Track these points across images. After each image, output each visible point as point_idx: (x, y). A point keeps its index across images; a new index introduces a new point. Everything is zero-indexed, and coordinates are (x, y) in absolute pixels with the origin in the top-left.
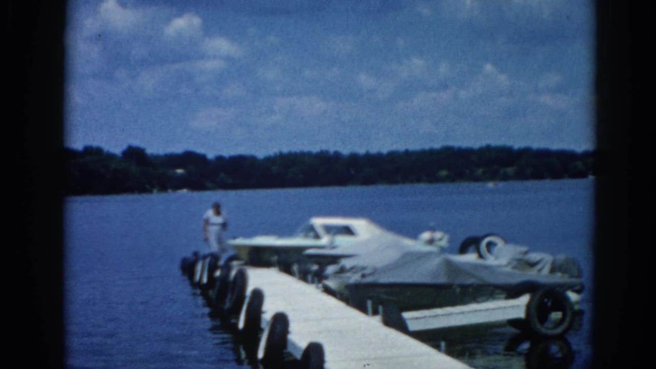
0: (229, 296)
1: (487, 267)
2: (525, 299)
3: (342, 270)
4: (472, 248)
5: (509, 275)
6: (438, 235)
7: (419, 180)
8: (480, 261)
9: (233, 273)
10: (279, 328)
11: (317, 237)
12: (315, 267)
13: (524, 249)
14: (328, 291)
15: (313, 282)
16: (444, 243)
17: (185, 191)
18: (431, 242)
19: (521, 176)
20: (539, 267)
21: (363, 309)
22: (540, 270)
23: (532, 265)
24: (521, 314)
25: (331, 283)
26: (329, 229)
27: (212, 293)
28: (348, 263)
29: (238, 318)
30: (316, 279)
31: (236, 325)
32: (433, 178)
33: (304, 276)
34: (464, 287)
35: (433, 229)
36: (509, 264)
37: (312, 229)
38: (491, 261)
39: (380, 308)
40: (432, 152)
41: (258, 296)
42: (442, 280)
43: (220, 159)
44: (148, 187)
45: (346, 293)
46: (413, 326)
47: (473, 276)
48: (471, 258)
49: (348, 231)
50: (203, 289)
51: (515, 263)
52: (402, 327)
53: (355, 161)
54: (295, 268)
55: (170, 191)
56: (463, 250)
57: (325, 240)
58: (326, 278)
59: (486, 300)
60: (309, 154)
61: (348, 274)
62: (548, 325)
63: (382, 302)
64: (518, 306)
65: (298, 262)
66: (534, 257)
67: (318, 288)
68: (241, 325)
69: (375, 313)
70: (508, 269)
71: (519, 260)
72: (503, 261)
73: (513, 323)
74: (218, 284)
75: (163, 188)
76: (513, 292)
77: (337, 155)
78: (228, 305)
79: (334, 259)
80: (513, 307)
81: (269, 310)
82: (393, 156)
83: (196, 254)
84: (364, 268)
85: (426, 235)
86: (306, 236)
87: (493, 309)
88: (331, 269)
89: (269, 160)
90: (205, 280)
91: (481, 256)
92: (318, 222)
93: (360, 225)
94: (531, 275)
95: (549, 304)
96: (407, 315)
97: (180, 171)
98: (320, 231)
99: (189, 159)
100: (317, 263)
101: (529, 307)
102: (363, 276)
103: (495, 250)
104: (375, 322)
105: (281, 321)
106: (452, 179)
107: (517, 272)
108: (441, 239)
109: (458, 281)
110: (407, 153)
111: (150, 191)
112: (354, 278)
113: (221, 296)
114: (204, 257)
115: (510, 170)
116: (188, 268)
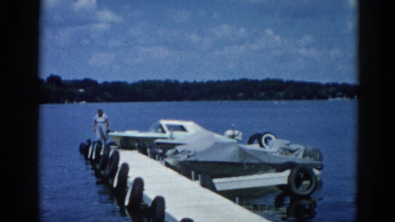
0: (108, 167)
1: (265, 153)
2: (287, 173)
3: (177, 152)
4: (256, 141)
5: (278, 157)
6: (236, 132)
7: (226, 99)
8: (262, 149)
9: (111, 153)
10: (138, 187)
11: (164, 132)
12: (160, 151)
13: (288, 142)
14: (167, 165)
15: (159, 160)
16: (240, 138)
17: (84, 102)
18: (233, 137)
19: (287, 97)
20: (297, 153)
21: (188, 176)
22: (297, 155)
23: (292, 152)
24: (285, 181)
25: (170, 161)
26: (170, 127)
27: (98, 167)
28: (179, 148)
29: (113, 181)
30: (161, 158)
31: (112, 184)
32: (234, 98)
33: (154, 156)
34: (249, 164)
35: (233, 129)
36: (278, 151)
37: (161, 126)
38: (267, 149)
39: (200, 176)
40: (234, 82)
41: (126, 167)
42: (237, 160)
43: (105, 83)
44: (62, 99)
45: (179, 167)
46: (219, 188)
47: (256, 158)
48: (255, 146)
49: (182, 129)
50: (93, 162)
51: (281, 151)
52: (212, 188)
53: (187, 86)
54: (148, 151)
55: (75, 102)
56: (251, 142)
57: (168, 134)
58: (166, 157)
59: (264, 173)
60: (160, 82)
61: (179, 155)
62: (301, 189)
63: (200, 173)
64: (283, 177)
65: (151, 147)
66: (293, 147)
67: (162, 163)
68: (115, 184)
69: (196, 179)
70: (278, 155)
71: (284, 149)
72: (275, 149)
73: (280, 187)
74: (101, 161)
75: (71, 100)
76: (280, 168)
77: (176, 82)
78: (108, 171)
79: (173, 146)
80: (280, 177)
81: (132, 176)
82: (210, 84)
83: (89, 141)
84: (189, 152)
85: (229, 132)
86: (156, 131)
87: (269, 178)
88: (169, 152)
89: (135, 85)
90: (94, 157)
91: (261, 145)
92: (164, 123)
93: (189, 125)
94: (291, 158)
95: (302, 176)
96: (215, 181)
97: (81, 90)
98: (166, 129)
99: (88, 83)
100: (161, 148)
101: (290, 177)
102: (189, 156)
103: (270, 142)
104: (196, 184)
105: (139, 183)
106: (245, 98)
107: (284, 156)
108: (238, 135)
109: (246, 161)
110: (219, 82)
111: (63, 102)
112: (183, 158)
113: (103, 167)
114: (94, 143)
115: (281, 94)
116: (84, 150)
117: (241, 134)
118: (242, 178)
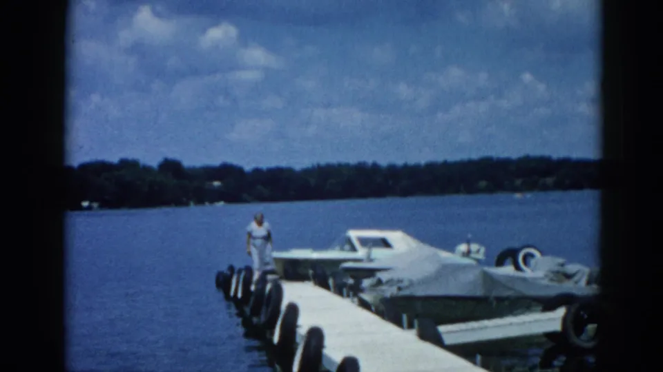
0: (264, 310)
1: (524, 280)
2: (561, 312)
3: (380, 282)
4: (509, 260)
5: (547, 286)
6: (474, 247)
7: (457, 191)
8: (519, 274)
9: (269, 287)
10: (314, 343)
11: (353, 249)
12: (351, 281)
13: (561, 260)
14: (364, 305)
15: (348, 296)
16: (481, 256)
17: (221, 204)
18: (467, 254)
19: (561, 186)
20: (576, 278)
21: (398, 322)
22: (576, 282)
23: (569, 276)
24: (557, 326)
25: (367, 297)
26: (365, 242)
27: (247, 310)
28: (384, 276)
29: (272, 334)
30: (351, 293)
31: (271, 340)
32: (471, 189)
33: (339, 291)
34: (500, 300)
36: (546, 276)
37: (349, 241)
38: (528, 273)
39: (416, 323)
40: (470, 163)
41: (293, 310)
42: (479, 292)
43: (257, 171)
44: (185, 199)
45: (382, 308)
46: (448, 340)
47: (510, 289)
48: (508, 270)
49: (385, 243)
50: (239, 304)
51: (551, 275)
52: (437, 340)
53: (393, 171)
54: (331, 282)
55: (207, 204)
56: (500, 262)
57: (361, 252)
58: (362, 290)
59: (522, 313)
60: (347, 166)
61: (384, 288)
62: (584, 337)
63: (417, 316)
64: (554, 319)
65: (334, 275)
66: (571, 268)
67: (353, 302)
68: (276, 339)
69: (411, 326)
70: (546, 282)
72: (540, 274)
73: (550, 336)
74: (252, 299)
75: (200, 201)
76: (549, 304)
77: (375, 167)
78: (263, 318)
79: (371, 272)
80: (549, 320)
81: (304, 324)
82: (431, 167)
83: (231, 268)
84: (400, 281)
85: (463, 247)
86: (342, 249)
87: (530, 322)
88: (366, 283)
89: (306, 172)
90: (240, 295)
91: (518, 268)
92: (354, 234)
93: (396, 237)
94: (568, 287)
95: (586, 316)
96: (442, 329)
97: (217, 184)
98: (357, 244)
99: (227, 172)
100: (353, 277)
101: (565, 320)
102: (400, 289)
103: (532, 262)
104: (411, 336)
105: (316, 335)
106: (489, 190)
107: (555, 284)
108: (478, 251)
109: (495, 293)
110: (446, 164)
111: (186, 204)
112: (390, 291)
113: (256, 311)
114: (240, 272)
115: (550, 180)
116: (223, 283)
117: (483, 250)
118: (486, 323)
